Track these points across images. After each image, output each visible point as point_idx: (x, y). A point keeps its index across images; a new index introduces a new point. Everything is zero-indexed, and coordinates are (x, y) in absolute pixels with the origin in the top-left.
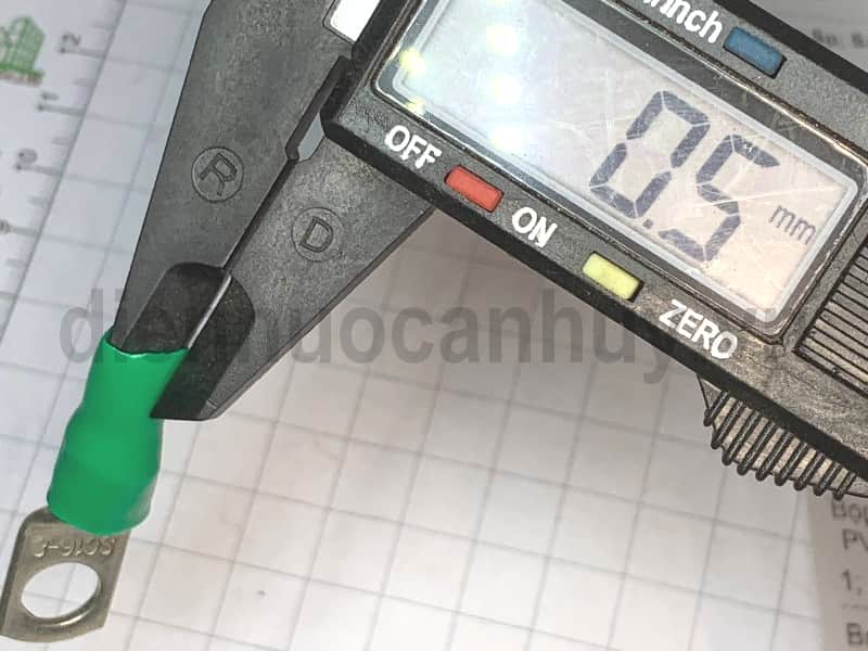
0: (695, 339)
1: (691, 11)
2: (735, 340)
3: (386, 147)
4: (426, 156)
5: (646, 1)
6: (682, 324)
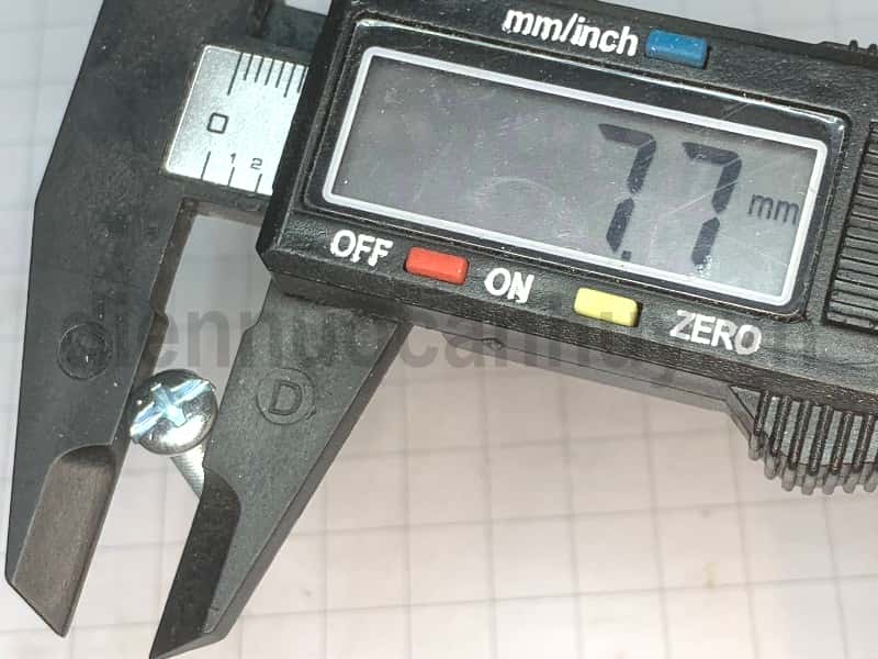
0: (715, 343)
1: (602, 33)
3: (333, 257)
4: (378, 252)
5: (554, 38)
6: (695, 333)
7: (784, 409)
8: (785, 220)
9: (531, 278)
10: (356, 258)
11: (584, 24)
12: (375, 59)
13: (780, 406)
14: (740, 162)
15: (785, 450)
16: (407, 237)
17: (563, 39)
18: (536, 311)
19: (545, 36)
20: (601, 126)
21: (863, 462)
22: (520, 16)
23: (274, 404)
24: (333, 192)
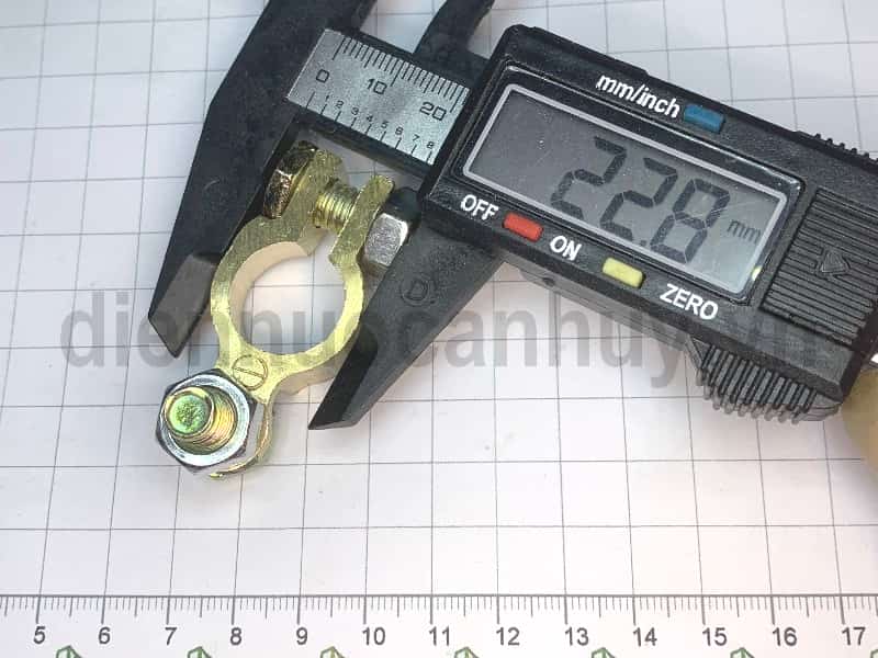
0: (687, 309)
1: (658, 100)
3: (462, 210)
5: (628, 98)
6: (676, 299)
7: (723, 358)
8: (750, 239)
9: (579, 246)
10: (474, 214)
12: (513, 92)
13: (720, 356)
14: (729, 197)
17: (632, 99)
18: (578, 267)
19: (621, 95)
20: (645, 159)
21: (766, 401)
22: (608, 80)
23: (409, 293)
24: (470, 170)
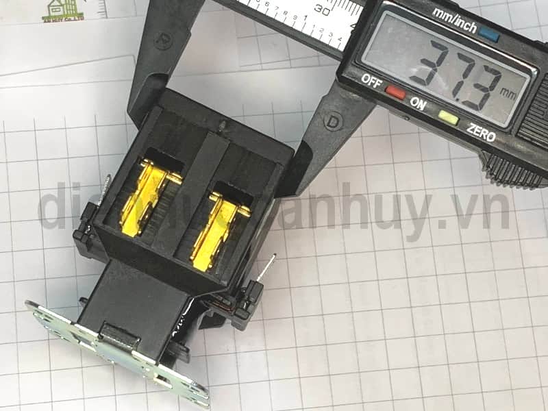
2: (494, 135)
4: (377, 84)
11: (461, 18)
15: (495, 174)
16: (388, 80)
